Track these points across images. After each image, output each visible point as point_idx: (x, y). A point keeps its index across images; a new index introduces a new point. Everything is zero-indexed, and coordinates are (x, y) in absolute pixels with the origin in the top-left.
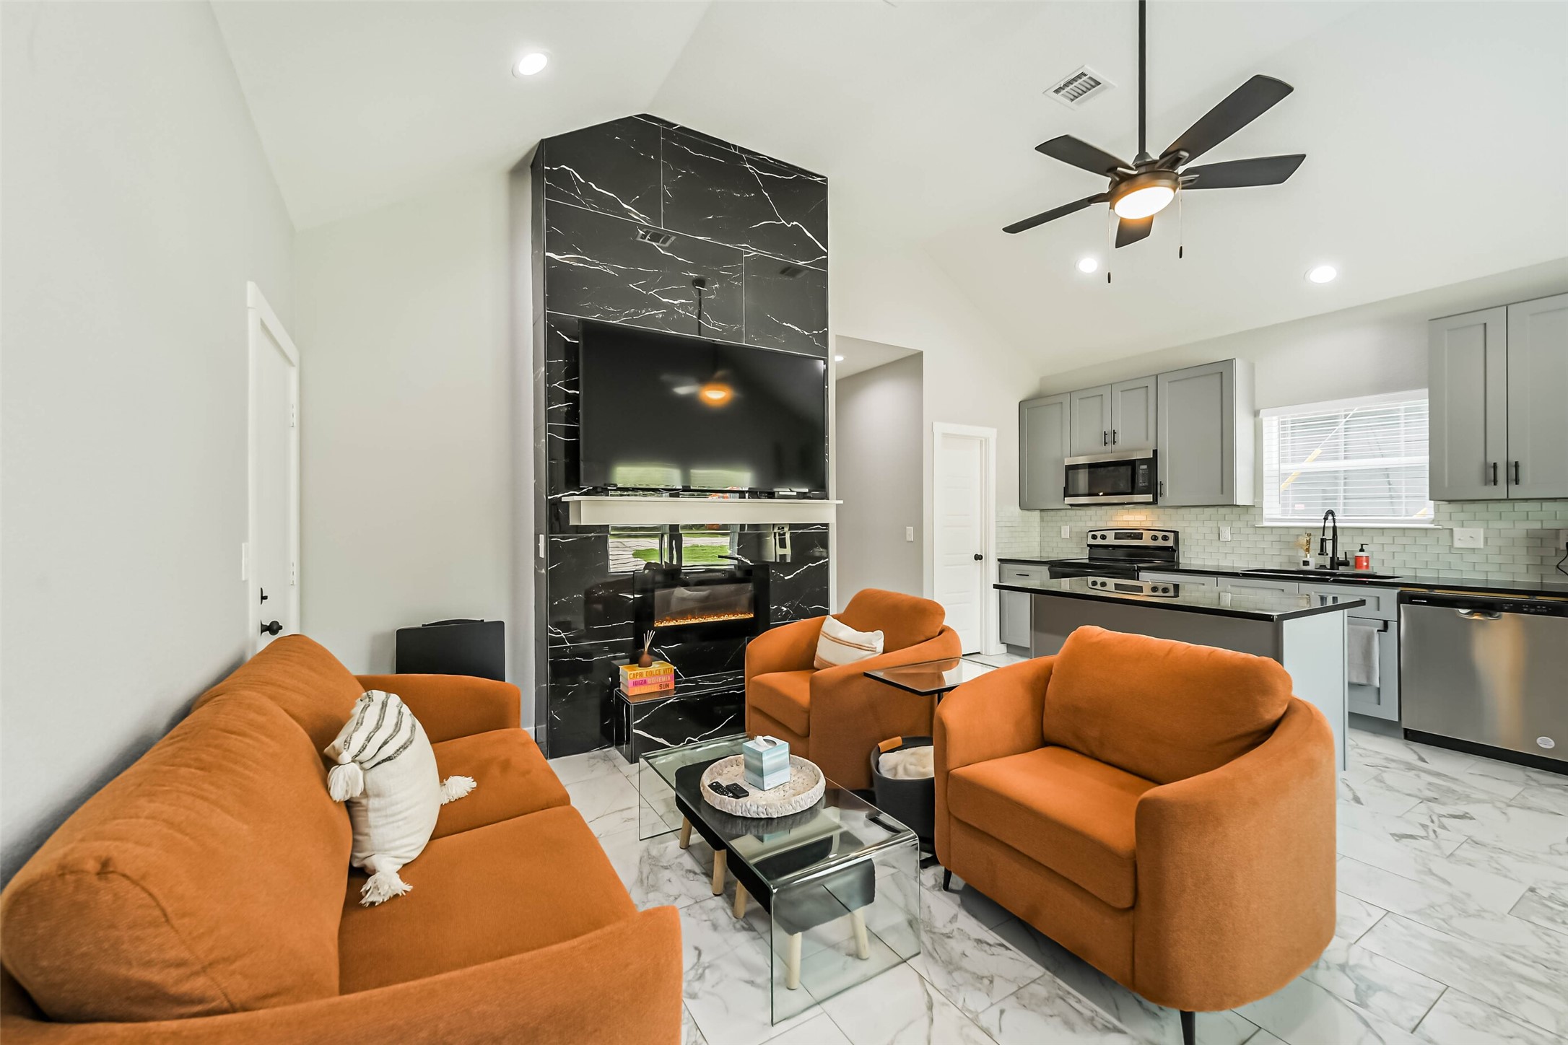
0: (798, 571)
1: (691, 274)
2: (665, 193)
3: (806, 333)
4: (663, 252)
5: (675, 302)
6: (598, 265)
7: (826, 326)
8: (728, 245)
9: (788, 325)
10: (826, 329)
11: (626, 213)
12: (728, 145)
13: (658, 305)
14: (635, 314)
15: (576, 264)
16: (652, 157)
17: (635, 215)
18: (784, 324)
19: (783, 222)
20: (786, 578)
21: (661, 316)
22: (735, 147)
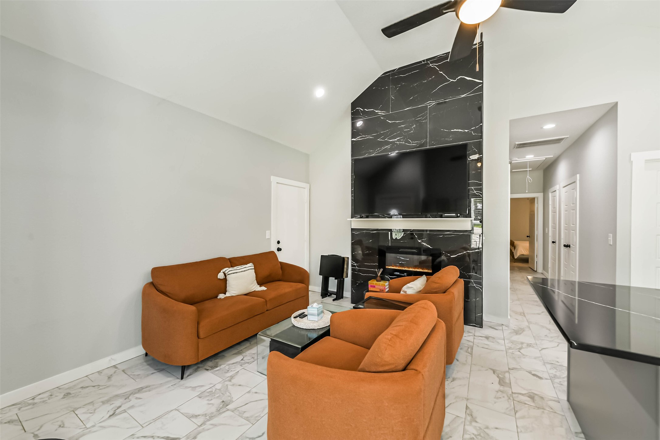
0: (460, 254)
1: (402, 126)
2: (392, 98)
3: (466, 131)
4: (390, 122)
5: (395, 140)
6: (367, 137)
7: (481, 121)
8: (420, 106)
9: (455, 130)
10: (482, 124)
11: (377, 114)
12: (421, 62)
13: (387, 143)
14: (379, 150)
15: (360, 139)
16: (387, 87)
17: (380, 112)
18: (452, 130)
19: (451, 80)
20: (451, 256)
21: (389, 147)
22: (424, 61)
